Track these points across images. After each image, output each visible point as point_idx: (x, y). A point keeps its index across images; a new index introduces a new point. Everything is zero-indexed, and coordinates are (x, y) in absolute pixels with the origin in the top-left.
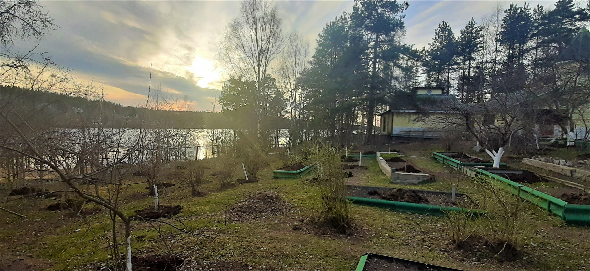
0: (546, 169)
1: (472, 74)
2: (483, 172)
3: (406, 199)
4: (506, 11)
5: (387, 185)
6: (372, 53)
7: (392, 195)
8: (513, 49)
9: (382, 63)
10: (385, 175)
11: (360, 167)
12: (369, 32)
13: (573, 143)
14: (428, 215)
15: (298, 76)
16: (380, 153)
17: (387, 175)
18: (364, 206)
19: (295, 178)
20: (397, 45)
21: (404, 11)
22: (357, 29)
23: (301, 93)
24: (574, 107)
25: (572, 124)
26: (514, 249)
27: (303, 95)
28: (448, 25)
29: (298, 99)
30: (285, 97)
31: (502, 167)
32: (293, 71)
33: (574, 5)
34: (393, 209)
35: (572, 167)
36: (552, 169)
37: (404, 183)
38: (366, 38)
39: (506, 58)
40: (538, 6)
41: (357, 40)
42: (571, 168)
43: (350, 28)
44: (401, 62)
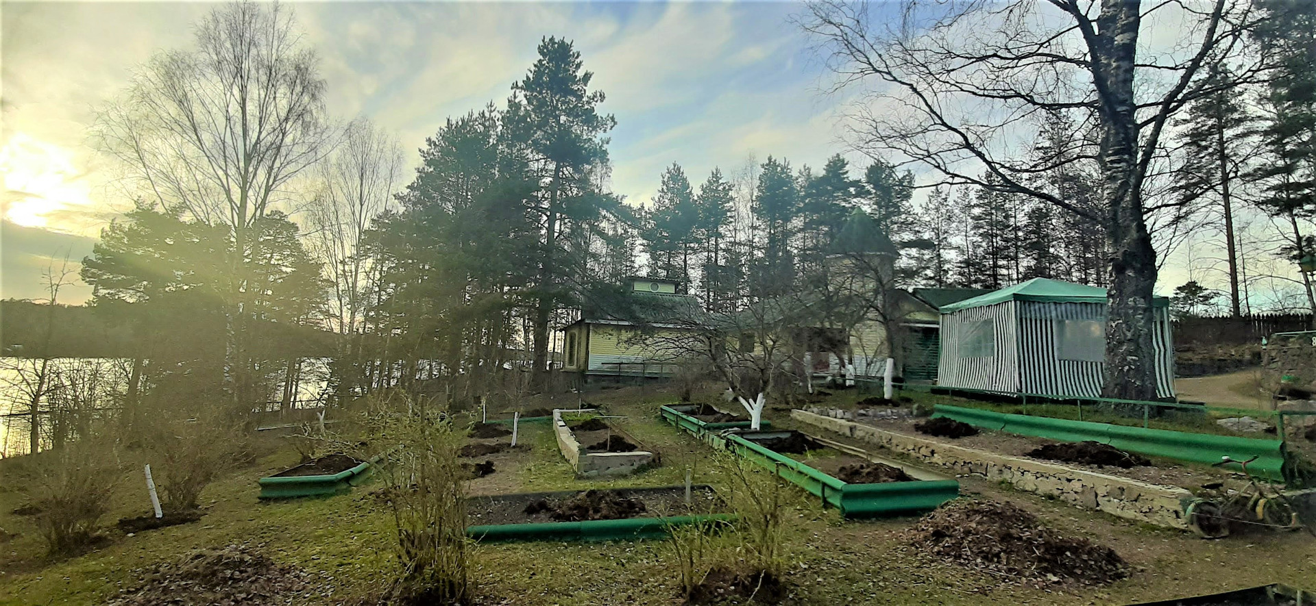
0: (820, 426)
1: (722, 262)
2: (736, 440)
3: (604, 512)
4: (763, 166)
5: (571, 485)
6: (546, 199)
7: (577, 507)
8: (775, 228)
9: (566, 221)
10: (567, 461)
11: (514, 447)
12: (540, 156)
13: (852, 383)
14: (643, 541)
15: (367, 225)
16: (562, 413)
17: (572, 462)
18: (511, 545)
19: (332, 495)
20: (596, 191)
21: (608, 130)
22: (516, 146)
23: (372, 268)
24: (852, 326)
25: (851, 353)
26: (776, 582)
27: (377, 273)
28: (681, 170)
29: (362, 283)
30: (324, 275)
31: (764, 427)
32: (353, 213)
33: (847, 172)
34: (576, 540)
35: (852, 421)
36: (828, 427)
37: (604, 476)
38: (534, 166)
39: (766, 241)
40: (805, 166)
41: (516, 165)
42: (851, 424)
43: (501, 138)
44: (602, 225)
